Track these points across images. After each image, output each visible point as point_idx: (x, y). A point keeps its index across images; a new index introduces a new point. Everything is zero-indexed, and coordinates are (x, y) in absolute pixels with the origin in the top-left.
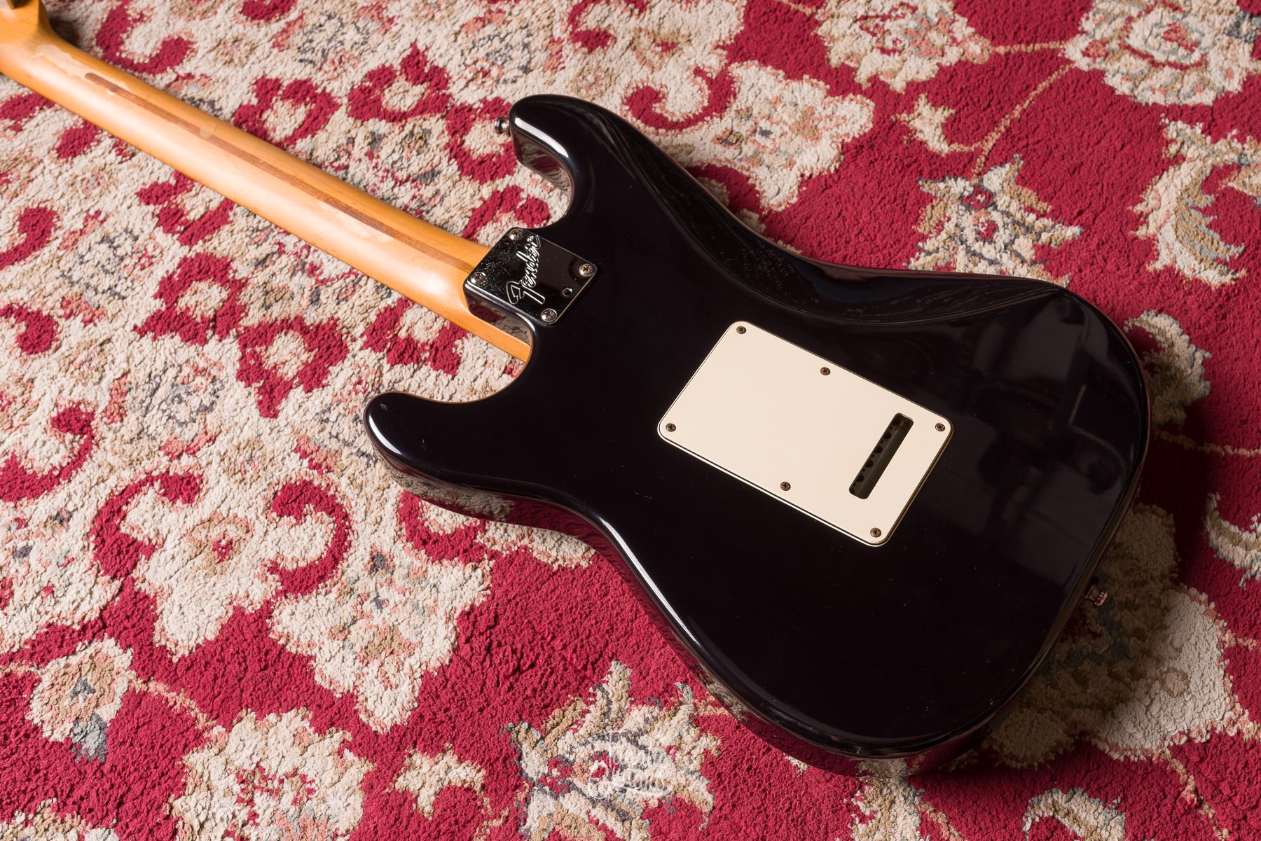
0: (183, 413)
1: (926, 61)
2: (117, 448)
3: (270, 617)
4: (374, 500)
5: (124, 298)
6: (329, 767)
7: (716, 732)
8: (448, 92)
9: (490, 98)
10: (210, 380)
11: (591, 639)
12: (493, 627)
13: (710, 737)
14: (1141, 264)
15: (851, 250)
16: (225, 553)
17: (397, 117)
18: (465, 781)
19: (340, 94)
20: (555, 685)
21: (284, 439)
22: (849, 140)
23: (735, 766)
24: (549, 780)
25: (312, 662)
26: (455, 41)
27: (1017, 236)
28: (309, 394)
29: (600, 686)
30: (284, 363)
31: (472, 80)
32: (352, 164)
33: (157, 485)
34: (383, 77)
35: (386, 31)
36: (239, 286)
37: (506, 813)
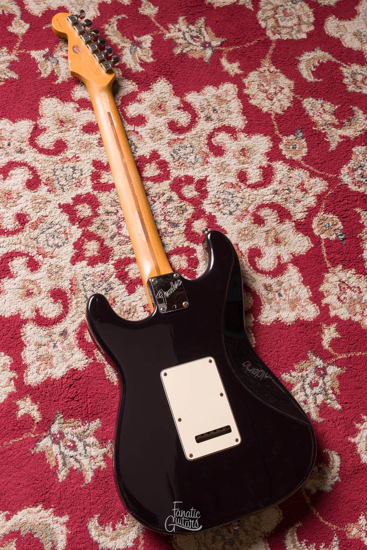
0: (50, 243)
1: (347, 313)
2: (26, 237)
3: (25, 324)
4: (78, 314)
5: (64, 192)
6: (5, 381)
7: (107, 463)
8: (203, 201)
9: (213, 214)
10: (66, 238)
11: (99, 407)
12: (77, 380)
13: (105, 464)
14: (348, 435)
15: (270, 355)
16: (28, 295)
17: (182, 198)
18: (34, 417)
19: (173, 176)
20: (79, 412)
21: (70, 274)
22: (301, 319)
23: (104, 478)
24: (55, 437)
25: (25, 347)
26: (219, 186)
27: (321, 393)
28: (88, 266)
29: (89, 422)
30: (88, 250)
31: (213, 203)
32: (157, 202)
33: (28, 258)
34: (189, 180)
35: (203, 165)
36: (96, 215)
37: (37, 435)
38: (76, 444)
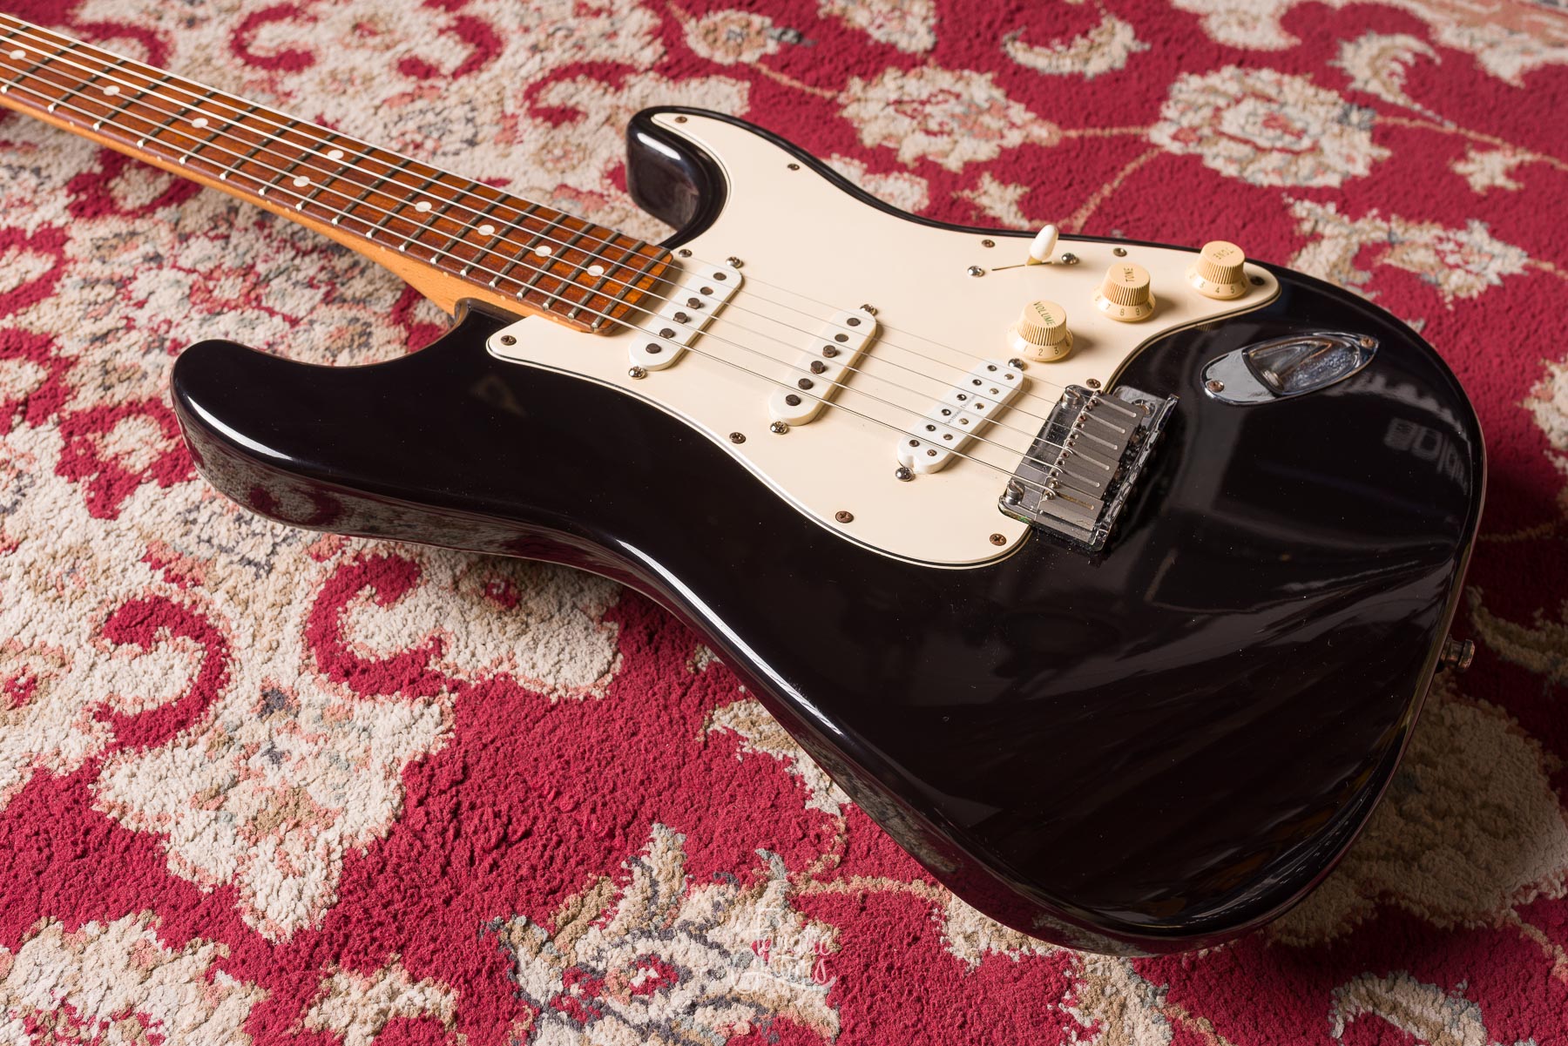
1: (983, 143)
3: (94, 781)
4: (267, 620)
6: (188, 1000)
7: (827, 918)
10: (13, 475)
11: (618, 794)
12: (462, 782)
13: (820, 925)
16: (24, 696)
18: (423, 1010)
20: (566, 859)
23: (867, 966)
24: (566, 1002)
25: (164, 843)
28: (168, 490)
29: (637, 859)
30: (129, 453)
36: (65, 364)
38: (664, 958)
